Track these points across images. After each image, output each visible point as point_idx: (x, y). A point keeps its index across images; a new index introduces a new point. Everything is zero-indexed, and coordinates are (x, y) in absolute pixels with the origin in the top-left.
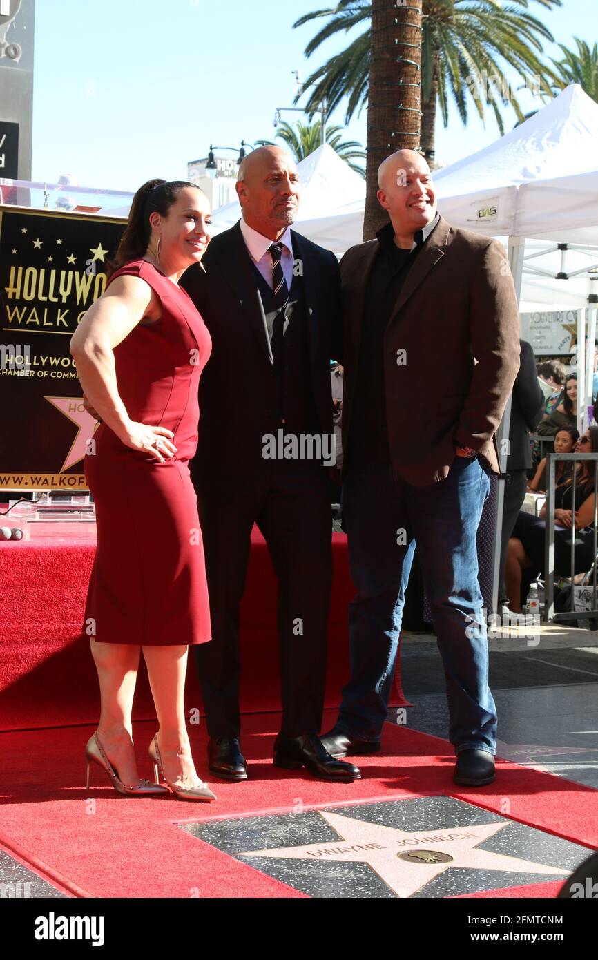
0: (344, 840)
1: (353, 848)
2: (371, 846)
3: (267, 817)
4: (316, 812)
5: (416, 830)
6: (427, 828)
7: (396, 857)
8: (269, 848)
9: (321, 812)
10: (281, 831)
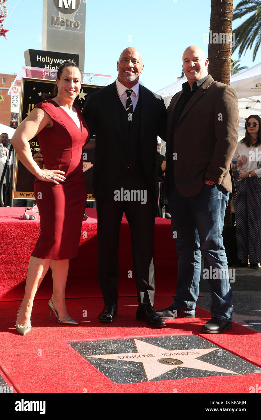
0: (138, 352)
1: (140, 356)
2: (148, 356)
3: (109, 341)
4: (133, 339)
5: (174, 349)
6: (179, 349)
7: (157, 361)
8: (102, 354)
9: (135, 339)
10: (112, 347)
